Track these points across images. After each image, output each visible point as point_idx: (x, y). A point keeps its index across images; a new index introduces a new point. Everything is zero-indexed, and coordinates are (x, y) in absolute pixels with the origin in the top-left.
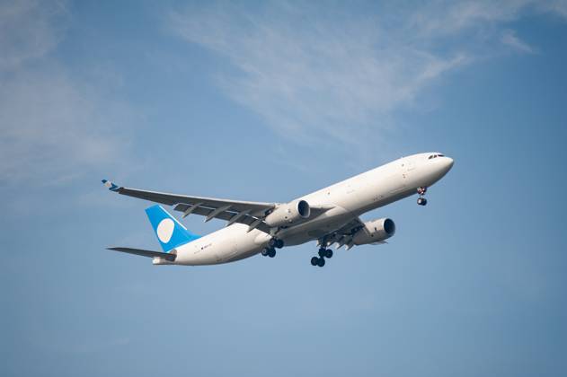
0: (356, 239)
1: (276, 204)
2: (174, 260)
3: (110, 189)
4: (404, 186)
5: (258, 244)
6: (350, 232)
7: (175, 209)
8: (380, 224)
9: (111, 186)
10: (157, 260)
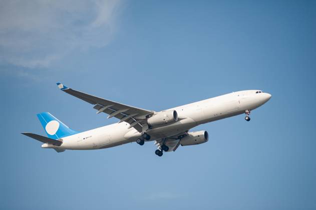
0: (183, 141)
1: (155, 113)
2: (60, 145)
3: (61, 89)
4: (238, 108)
5: (126, 138)
6: (177, 138)
7: (94, 108)
8: (202, 133)
9: (63, 87)
10: (45, 145)
